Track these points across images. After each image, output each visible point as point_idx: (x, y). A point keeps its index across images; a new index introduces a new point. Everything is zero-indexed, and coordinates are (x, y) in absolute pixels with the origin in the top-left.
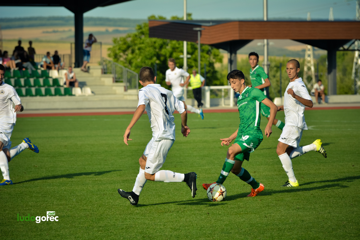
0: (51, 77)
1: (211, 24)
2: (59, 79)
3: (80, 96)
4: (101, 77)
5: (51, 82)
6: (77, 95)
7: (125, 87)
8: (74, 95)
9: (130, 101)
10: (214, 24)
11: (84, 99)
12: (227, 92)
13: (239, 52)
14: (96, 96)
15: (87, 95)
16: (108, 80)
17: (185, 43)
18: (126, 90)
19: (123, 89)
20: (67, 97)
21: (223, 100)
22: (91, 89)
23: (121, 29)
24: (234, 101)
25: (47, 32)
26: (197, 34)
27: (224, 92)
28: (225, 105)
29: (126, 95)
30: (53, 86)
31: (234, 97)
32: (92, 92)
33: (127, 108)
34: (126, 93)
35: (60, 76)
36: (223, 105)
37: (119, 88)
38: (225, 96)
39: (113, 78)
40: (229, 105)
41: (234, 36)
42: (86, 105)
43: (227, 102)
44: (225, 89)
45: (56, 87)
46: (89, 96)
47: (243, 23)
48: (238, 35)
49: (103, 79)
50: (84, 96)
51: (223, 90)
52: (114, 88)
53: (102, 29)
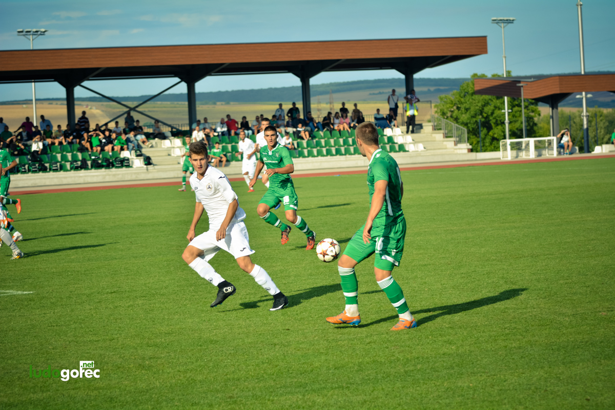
0: (386, 135)
1: (532, 80)
2: (393, 137)
3: (413, 152)
4: (432, 133)
5: (386, 140)
6: (410, 151)
7: (455, 141)
8: (408, 151)
9: (460, 154)
10: (535, 80)
11: (417, 154)
12: (550, 143)
13: (559, 104)
14: (428, 151)
15: (420, 150)
16: (439, 136)
17: (506, 98)
18: (456, 145)
19: (453, 143)
20: (402, 153)
21: (547, 150)
22: (423, 144)
23: (442, 88)
24: (557, 151)
25: (374, 94)
26: (520, 90)
27: (548, 142)
28: (549, 154)
29: (456, 149)
30: (388, 143)
31: (557, 148)
32: (425, 148)
33: (458, 161)
34: (456, 147)
35: (394, 134)
36: (547, 155)
37: (450, 143)
38: (548, 147)
39: (443, 134)
40: (553, 155)
41: (555, 90)
42: (420, 160)
43: (550, 152)
44: (548, 140)
45: (390, 144)
46: (422, 151)
47: (562, 77)
48: (558, 89)
49: (434, 135)
50: (418, 151)
51: (546, 141)
52: (445, 143)
53: (425, 89)
